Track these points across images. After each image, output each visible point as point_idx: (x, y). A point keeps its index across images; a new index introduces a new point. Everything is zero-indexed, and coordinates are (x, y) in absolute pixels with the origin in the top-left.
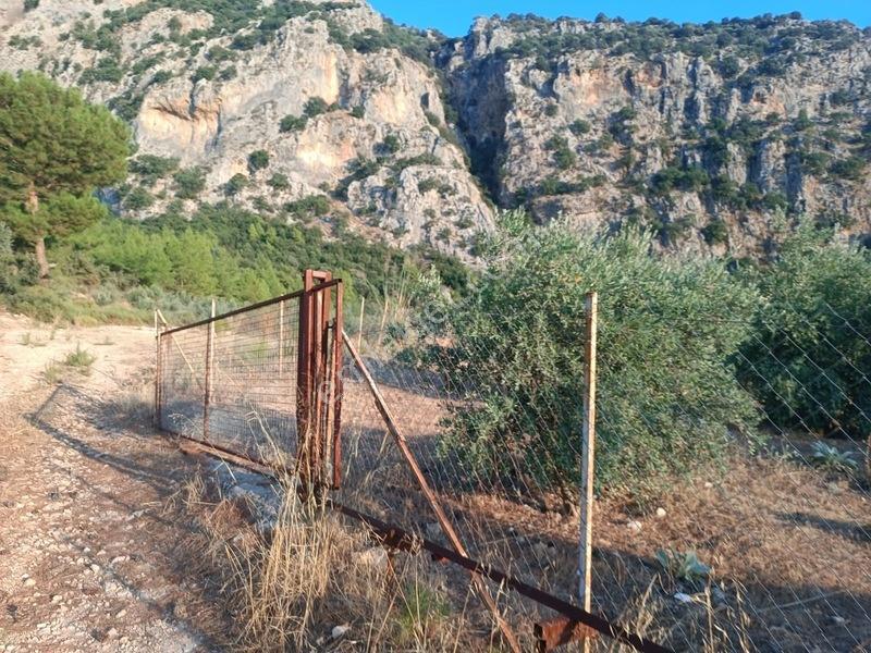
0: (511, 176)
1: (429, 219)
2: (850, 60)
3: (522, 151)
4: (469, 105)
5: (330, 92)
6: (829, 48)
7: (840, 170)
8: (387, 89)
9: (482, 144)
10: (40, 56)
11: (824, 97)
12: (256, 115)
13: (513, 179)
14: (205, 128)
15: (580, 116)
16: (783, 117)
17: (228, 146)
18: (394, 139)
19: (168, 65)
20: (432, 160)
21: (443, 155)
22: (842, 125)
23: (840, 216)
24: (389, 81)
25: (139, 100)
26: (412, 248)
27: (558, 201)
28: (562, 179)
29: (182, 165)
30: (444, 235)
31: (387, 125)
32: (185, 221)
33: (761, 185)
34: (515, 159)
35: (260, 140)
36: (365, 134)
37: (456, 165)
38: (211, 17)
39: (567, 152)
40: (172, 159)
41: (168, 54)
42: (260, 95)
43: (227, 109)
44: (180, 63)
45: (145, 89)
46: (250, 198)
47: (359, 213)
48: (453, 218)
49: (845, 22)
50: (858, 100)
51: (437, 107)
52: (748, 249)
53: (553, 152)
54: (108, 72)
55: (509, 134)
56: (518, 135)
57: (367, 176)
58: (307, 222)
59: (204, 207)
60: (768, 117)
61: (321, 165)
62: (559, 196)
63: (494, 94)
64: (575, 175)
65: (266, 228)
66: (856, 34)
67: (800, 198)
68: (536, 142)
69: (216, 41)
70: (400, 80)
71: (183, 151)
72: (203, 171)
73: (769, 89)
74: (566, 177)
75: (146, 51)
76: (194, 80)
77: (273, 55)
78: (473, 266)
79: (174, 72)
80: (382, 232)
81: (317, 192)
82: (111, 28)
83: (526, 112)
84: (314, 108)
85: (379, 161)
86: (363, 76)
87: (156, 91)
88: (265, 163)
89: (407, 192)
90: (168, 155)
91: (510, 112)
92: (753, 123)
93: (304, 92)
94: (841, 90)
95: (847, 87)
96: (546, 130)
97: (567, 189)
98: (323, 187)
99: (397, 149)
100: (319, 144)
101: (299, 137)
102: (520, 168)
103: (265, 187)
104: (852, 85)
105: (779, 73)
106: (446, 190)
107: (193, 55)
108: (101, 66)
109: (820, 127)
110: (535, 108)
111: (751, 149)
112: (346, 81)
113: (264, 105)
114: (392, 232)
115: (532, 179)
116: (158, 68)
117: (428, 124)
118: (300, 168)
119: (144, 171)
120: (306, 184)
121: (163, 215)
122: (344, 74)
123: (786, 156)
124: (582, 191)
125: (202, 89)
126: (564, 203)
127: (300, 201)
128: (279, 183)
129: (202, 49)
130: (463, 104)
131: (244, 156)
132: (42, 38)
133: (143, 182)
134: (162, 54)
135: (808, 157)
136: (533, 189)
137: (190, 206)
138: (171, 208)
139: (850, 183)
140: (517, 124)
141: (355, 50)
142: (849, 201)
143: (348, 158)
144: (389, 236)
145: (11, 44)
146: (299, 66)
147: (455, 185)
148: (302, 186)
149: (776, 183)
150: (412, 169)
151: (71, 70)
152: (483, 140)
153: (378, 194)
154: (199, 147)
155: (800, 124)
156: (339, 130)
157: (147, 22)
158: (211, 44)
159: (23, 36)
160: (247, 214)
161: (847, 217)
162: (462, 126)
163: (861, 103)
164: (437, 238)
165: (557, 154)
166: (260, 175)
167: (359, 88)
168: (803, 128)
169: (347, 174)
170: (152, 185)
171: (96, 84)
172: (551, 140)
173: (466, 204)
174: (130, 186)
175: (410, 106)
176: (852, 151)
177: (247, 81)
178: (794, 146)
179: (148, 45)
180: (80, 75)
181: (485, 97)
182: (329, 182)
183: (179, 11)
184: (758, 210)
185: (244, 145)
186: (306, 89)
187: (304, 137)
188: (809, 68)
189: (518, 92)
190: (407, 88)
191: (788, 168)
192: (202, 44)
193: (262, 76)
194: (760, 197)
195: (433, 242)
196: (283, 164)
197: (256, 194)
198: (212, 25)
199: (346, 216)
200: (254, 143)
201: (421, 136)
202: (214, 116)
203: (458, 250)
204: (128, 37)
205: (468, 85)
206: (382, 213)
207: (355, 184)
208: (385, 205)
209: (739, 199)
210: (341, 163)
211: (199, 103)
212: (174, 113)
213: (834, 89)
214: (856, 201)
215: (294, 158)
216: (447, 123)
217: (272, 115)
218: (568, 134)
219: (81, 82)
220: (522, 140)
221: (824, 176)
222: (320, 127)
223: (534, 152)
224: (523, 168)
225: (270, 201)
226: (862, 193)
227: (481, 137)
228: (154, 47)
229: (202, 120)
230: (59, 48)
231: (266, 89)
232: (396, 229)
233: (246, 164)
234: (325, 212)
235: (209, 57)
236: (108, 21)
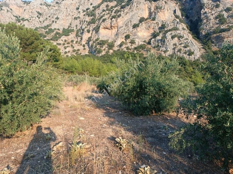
0: (203, 29)
1: (175, 46)
3: (207, 21)
4: (190, 10)
5: (146, 15)
8: (162, 11)
9: (194, 21)
10: (80, 21)
12: (126, 25)
13: (204, 30)
14: (114, 31)
15: (228, 6)
17: (120, 34)
18: (164, 25)
19: (106, 17)
20: (176, 29)
21: (179, 27)
24: (163, 8)
25: (99, 27)
26: (169, 55)
27: (220, 35)
28: (222, 28)
29: (109, 41)
30: (180, 51)
31: (162, 21)
32: (110, 55)
34: (205, 24)
35: (128, 31)
36: (156, 25)
37: (183, 29)
38: (116, 2)
39: (224, 19)
40: (107, 40)
41: (105, 14)
42: (127, 20)
43: (119, 25)
44: (109, 15)
45: (101, 24)
46: (125, 47)
47: (154, 47)
48: (182, 45)
51: (179, 13)
53: (218, 19)
54: (93, 22)
55: (202, 16)
56: (205, 16)
57: (156, 37)
58: (140, 52)
59: (114, 51)
61: (144, 36)
62: (220, 33)
63: (198, 5)
64: (227, 26)
65: (128, 55)
68: (212, 17)
69: (117, 8)
70: (166, 8)
71: (110, 38)
72: (114, 42)
74: (223, 27)
75: (101, 15)
76: (111, 19)
77: (130, 8)
78: (189, 59)
79: (107, 18)
80: (161, 52)
81: (143, 43)
82: (93, 10)
83: (208, 8)
84: (142, 20)
85: (160, 32)
86: (155, 8)
87: (103, 24)
88: (129, 37)
89: (168, 40)
90: (106, 39)
91: (203, 9)
93: (139, 16)
96: (215, 13)
97: (224, 30)
98: (144, 41)
99: (165, 27)
100: (143, 30)
101: (138, 29)
102: (207, 26)
103: (129, 44)
106: (180, 37)
107: (111, 13)
108: (91, 20)
110: (211, 6)
112: (150, 11)
113: (128, 22)
114: (164, 52)
115: (211, 29)
116: (103, 18)
117: (175, 18)
118: (138, 38)
119: (101, 44)
120: (140, 42)
121: (105, 54)
122: (150, 9)
124: (229, 30)
125: (113, 21)
126: (222, 35)
127: (138, 46)
128: (133, 42)
129: (113, 11)
130: (188, 10)
131: (124, 36)
132: (80, 16)
133: (100, 47)
134: (104, 14)
136: (211, 32)
137: (111, 51)
138: (106, 52)
140: (206, 13)
141: (153, 2)
143: (151, 32)
144: (163, 53)
145: (74, 19)
146: (137, 10)
147: (183, 35)
148: (139, 42)
150: (169, 33)
151: (85, 23)
152: (195, 20)
153: (159, 41)
154: (113, 36)
156: (148, 25)
157: (101, 7)
158: (115, 9)
159: (76, 17)
160: (124, 51)
162: (187, 17)
164: (177, 52)
165: (220, 20)
166: (128, 41)
167: (154, 12)
169: (151, 37)
170: (102, 47)
171: (91, 25)
172: (218, 15)
173: (187, 41)
174: (98, 48)
175: (169, 14)
177: (124, 17)
179: (101, 13)
180: (87, 23)
181: (195, 7)
182: (146, 40)
183: (108, 2)
185: (124, 34)
186: (139, 15)
187: (139, 29)
189: (205, 3)
190: (168, 9)
192: (113, 10)
193: (128, 15)
195: (176, 53)
196: (134, 37)
197: (127, 46)
198: (116, 4)
199: (150, 49)
200: (126, 33)
201: (172, 23)
202: (116, 27)
203: (184, 54)
204: (97, 12)
205: (190, 4)
206: (161, 46)
207: (153, 39)
208: (161, 44)
210: (149, 34)
211: (112, 25)
212: (107, 28)
215: (136, 35)
216: (182, 17)
217: (130, 24)
218: (224, 12)
219: (88, 25)
220: (207, 17)
222: (144, 25)
223: (211, 21)
224: (208, 26)
225: (130, 47)
227: (194, 19)
228: (103, 13)
229: (114, 29)
230: (84, 18)
231: (129, 18)
232: (165, 51)
233: (124, 38)
234: (145, 48)
235: (115, 13)
236: (93, 9)
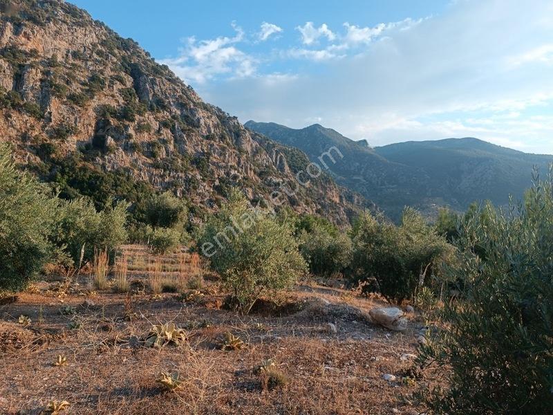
2: (85, 35)
6: (74, 23)
7: (73, 98)
11: (68, 51)
16: (42, 55)
22: (77, 72)
23: (72, 127)
33: (23, 95)
49: (86, 12)
50: (88, 60)
52: (10, 137)
60: (31, 51)
66: (91, 22)
67: (49, 110)
73: (33, 33)
92: (20, 51)
94: (79, 51)
95: (82, 50)
104: (85, 50)
105: (42, 25)
109: (64, 69)
111: (18, 69)
123: (41, 80)
135: (55, 85)
139: (79, 108)
142: (78, 120)
149: (34, 97)
155: (52, 63)
161: (76, 129)
163: (89, 63)
168: (54, 66)
176: (82, 89)
178: (47, 76)
184: (20, 112)
188: (60, 29)
191: (42, 89)
194: (22, 103)
209: (6, 100)
213: (74, 49)
214: (82, 120)
221: (65, 100)
226: (86, 116)
